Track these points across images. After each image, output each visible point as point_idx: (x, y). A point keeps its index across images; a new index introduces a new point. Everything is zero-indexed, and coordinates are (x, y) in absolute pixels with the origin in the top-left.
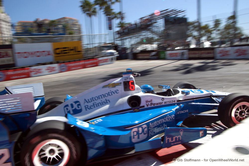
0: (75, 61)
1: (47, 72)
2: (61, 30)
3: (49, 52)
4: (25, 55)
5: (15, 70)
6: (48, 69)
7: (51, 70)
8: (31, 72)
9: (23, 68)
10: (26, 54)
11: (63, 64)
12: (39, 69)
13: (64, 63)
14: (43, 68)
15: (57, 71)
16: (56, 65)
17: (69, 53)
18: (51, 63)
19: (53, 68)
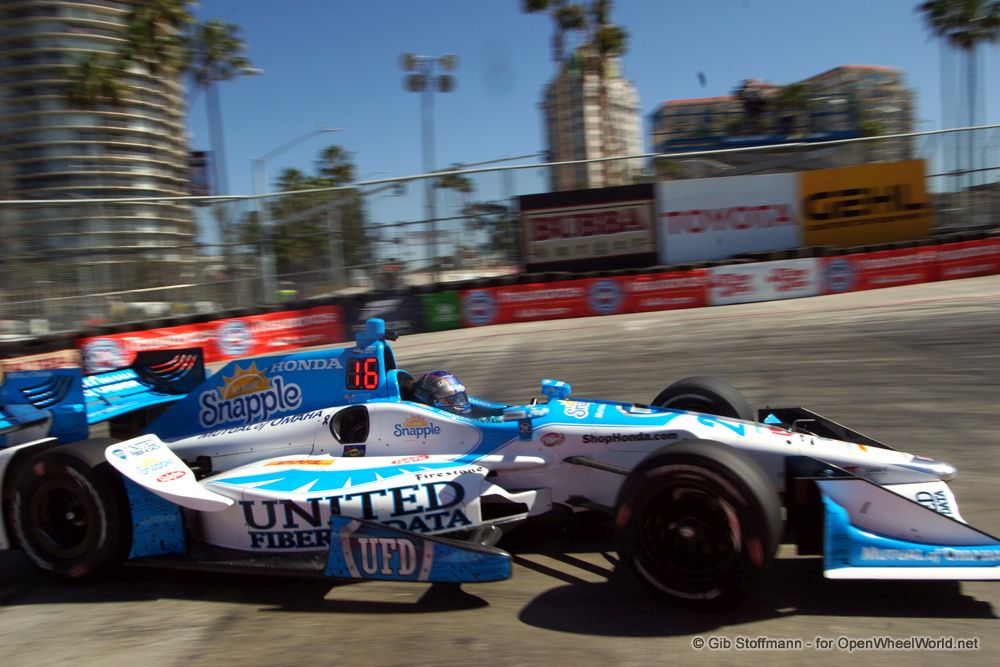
0: (892, 249)
1: (769, 289)
2: (837, 118)
3: (782, 209)
4: (696, 222)
5: (658, 274)
6: (776, 279)
7: (789, 284)
8: (712, 285)
9: (684, 270)
10: (697, 219)
11: (838, 261)
12: (744, 278)
13: (842, 253)
14: (758, 272)
15: (812, 289)
16: (808, 264)
17: (866, 212)
18: (791, 254)
19: (799, 273)
